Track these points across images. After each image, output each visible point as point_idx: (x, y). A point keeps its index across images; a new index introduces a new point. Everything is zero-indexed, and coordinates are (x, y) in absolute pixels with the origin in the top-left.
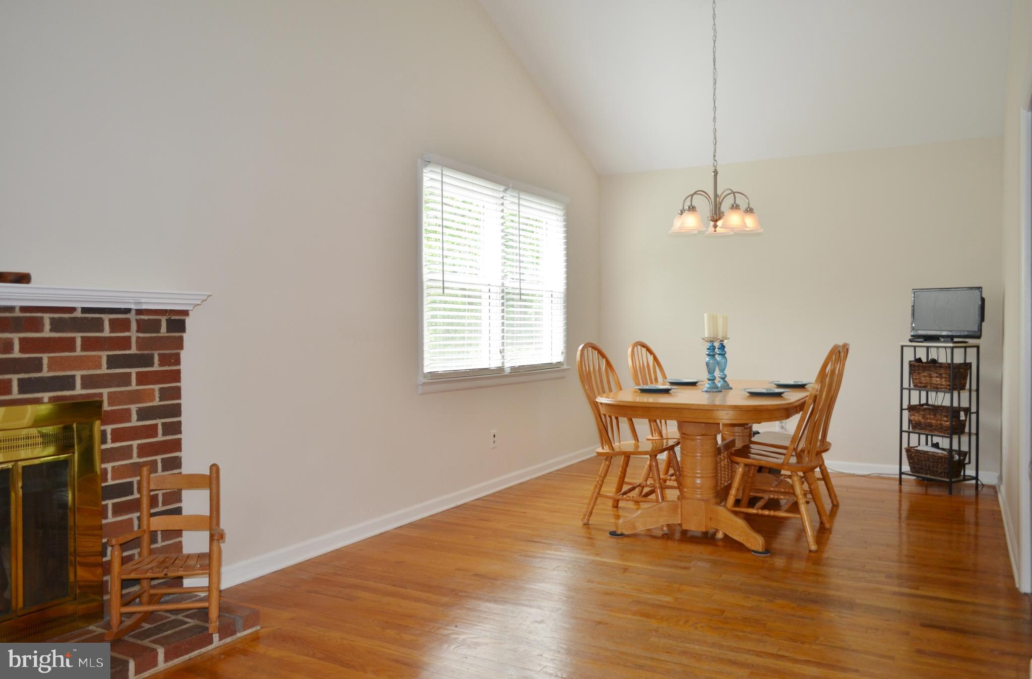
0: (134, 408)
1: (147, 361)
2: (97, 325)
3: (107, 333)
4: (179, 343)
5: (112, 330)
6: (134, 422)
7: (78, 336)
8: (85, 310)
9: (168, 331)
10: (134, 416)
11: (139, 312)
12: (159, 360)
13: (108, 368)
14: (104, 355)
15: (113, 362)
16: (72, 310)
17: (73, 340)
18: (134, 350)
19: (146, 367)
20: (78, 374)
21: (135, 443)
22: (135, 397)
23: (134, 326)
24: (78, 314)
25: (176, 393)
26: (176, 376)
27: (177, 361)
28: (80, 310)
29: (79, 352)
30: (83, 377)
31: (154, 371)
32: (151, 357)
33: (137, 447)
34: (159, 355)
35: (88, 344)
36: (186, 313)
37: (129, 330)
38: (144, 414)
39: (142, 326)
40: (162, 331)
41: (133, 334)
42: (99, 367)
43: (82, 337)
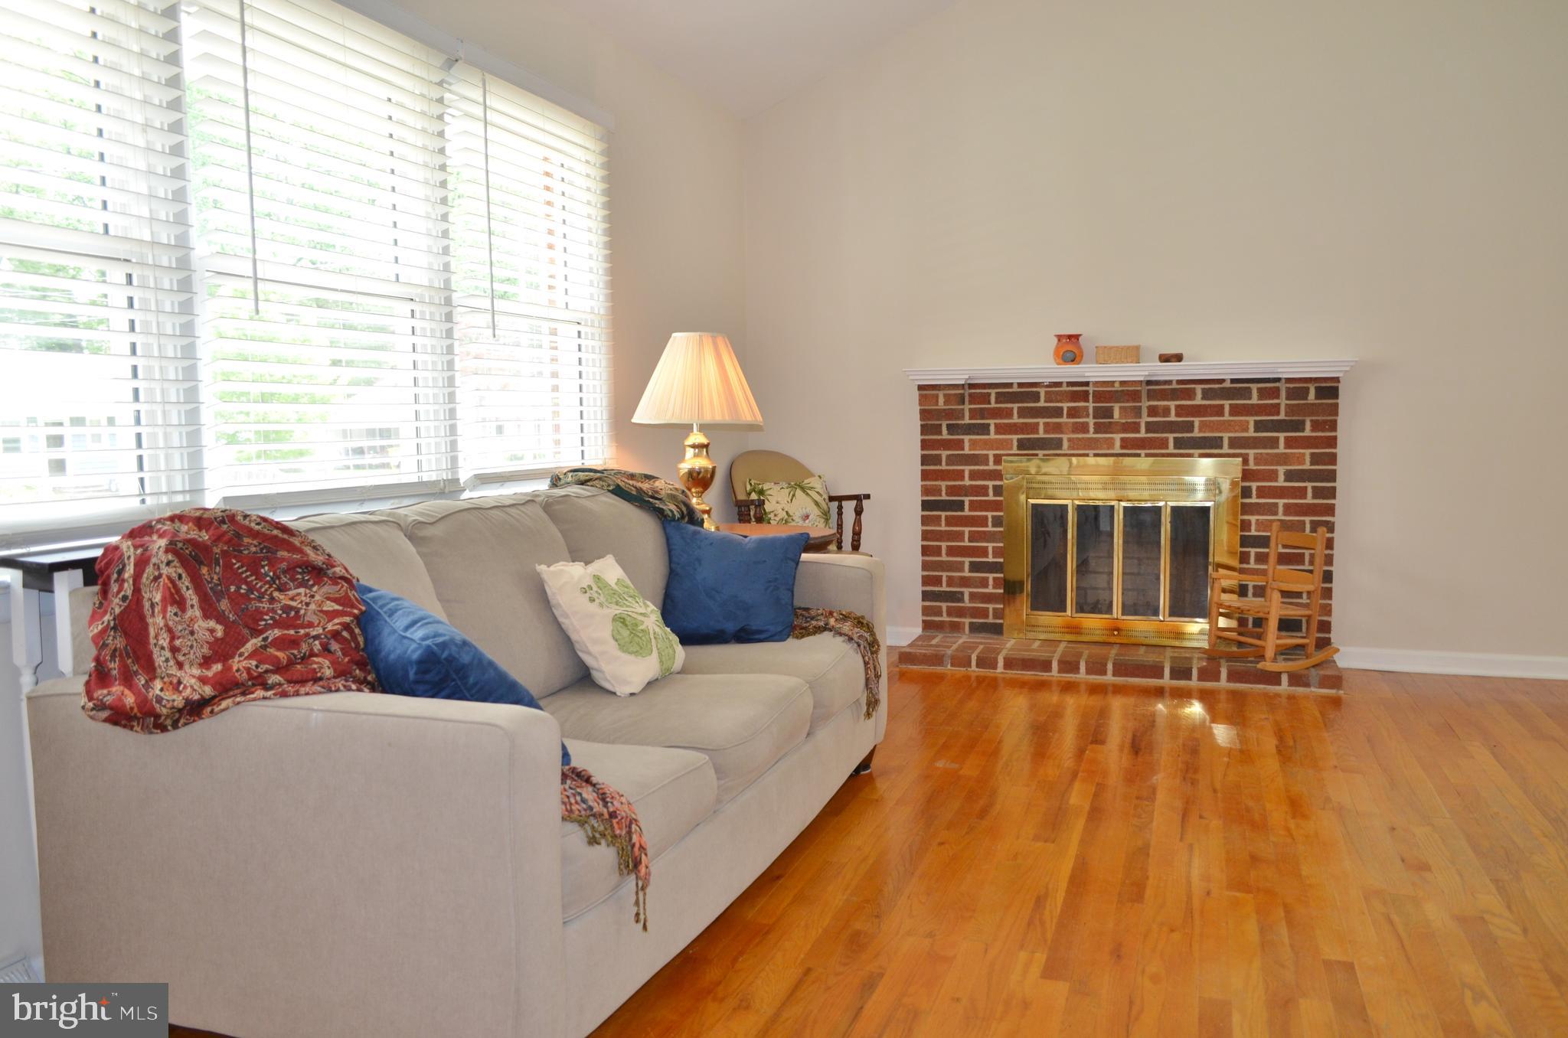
0: (1281, 470)
1: (1299, 426)
2: (1246, 393)
3: (1255, 400)
4: (1334, 410)
5: (1260, 398)
6: (1281, 482)
7: (1227, 403)
8: (1233, 381)
9: (1317, 398)
10: (1281, 477)
11: (1289, 380)
12: (1312, 426)
13: (1255, 432)
14: (1251, 420)
15: (1259, 426)
16: (1222, 381)
17: (1222, 406)
18: (1282, 416)
19: (1295, 432)
20: (1226, 436)
21: (1281, 502)
22: (1283, 459)
23: (1283, 394)
24: (1227, 385)
25: (1331, 459)
26: (1332, 442)
27: (1333, 426)
28: (1229, 381)
29: (1227, 417)
30: (1230, 438)
31: (1304, 437)
32: (1303, 422)
33: (1283, 506)
34: (1312, 421)
35: (1235, 411)
36: (1337, 380)
37: (1278, 397)
38: (1290, 476)
39: (1292, 394)
40: (1309, 398)
41: (1283, 401)
42: (1246, 430)
43: (1230, 405)
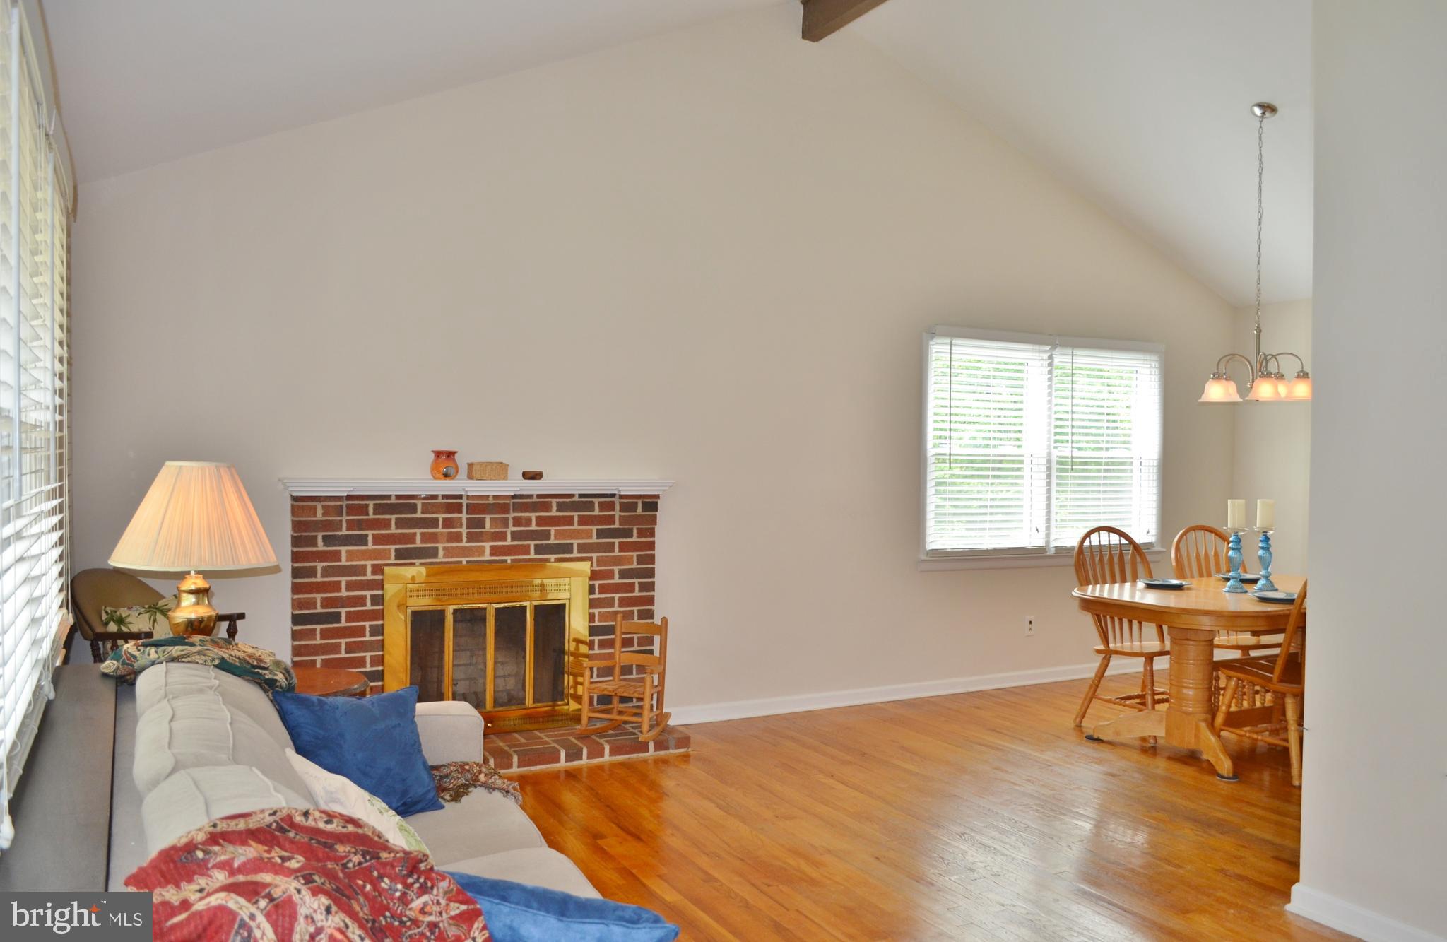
0: (616, 569)
1: (628, 533)
2: (590, 507)
3: (597, 512)
4: (653, 520)
5: (601, 510)
6: (616, 580)
7: (576, 515)
8: (581, 496)
9: (643, 511)
10: (617, 576)
11: (621, 497)
12: (638, 533)
13: (597, 538)
14: (594, 528)
15: (601, 534)
16: (572, 496)
17: (572, 517)
18: (617, 525)
19: (626, 538)
20: (575, 542)
21: (617, 596)
22: (617, 560)
23: (617, 507)
24: (576, 499)
25: (651, 559)
26: (651, 546)
27: (652, 533)
28: (577, 496)
29: (576, 526)
30: (578, 544)
31: (632, 542)
32: (631, 530)
33: (619, 600)
34: (637, 529)
35: (583, 521)
36: (657, 496)
37: (613, 509)
38: (623, 574)
39: (624, 507)
40: (638, 511)
41: (617, 513)
42: (591, 537)
43: (579, 516)
